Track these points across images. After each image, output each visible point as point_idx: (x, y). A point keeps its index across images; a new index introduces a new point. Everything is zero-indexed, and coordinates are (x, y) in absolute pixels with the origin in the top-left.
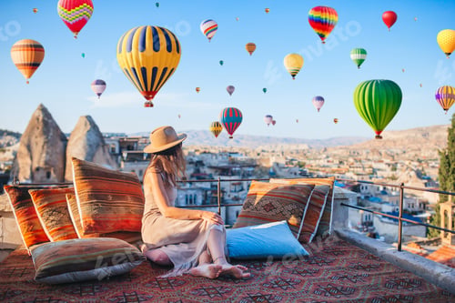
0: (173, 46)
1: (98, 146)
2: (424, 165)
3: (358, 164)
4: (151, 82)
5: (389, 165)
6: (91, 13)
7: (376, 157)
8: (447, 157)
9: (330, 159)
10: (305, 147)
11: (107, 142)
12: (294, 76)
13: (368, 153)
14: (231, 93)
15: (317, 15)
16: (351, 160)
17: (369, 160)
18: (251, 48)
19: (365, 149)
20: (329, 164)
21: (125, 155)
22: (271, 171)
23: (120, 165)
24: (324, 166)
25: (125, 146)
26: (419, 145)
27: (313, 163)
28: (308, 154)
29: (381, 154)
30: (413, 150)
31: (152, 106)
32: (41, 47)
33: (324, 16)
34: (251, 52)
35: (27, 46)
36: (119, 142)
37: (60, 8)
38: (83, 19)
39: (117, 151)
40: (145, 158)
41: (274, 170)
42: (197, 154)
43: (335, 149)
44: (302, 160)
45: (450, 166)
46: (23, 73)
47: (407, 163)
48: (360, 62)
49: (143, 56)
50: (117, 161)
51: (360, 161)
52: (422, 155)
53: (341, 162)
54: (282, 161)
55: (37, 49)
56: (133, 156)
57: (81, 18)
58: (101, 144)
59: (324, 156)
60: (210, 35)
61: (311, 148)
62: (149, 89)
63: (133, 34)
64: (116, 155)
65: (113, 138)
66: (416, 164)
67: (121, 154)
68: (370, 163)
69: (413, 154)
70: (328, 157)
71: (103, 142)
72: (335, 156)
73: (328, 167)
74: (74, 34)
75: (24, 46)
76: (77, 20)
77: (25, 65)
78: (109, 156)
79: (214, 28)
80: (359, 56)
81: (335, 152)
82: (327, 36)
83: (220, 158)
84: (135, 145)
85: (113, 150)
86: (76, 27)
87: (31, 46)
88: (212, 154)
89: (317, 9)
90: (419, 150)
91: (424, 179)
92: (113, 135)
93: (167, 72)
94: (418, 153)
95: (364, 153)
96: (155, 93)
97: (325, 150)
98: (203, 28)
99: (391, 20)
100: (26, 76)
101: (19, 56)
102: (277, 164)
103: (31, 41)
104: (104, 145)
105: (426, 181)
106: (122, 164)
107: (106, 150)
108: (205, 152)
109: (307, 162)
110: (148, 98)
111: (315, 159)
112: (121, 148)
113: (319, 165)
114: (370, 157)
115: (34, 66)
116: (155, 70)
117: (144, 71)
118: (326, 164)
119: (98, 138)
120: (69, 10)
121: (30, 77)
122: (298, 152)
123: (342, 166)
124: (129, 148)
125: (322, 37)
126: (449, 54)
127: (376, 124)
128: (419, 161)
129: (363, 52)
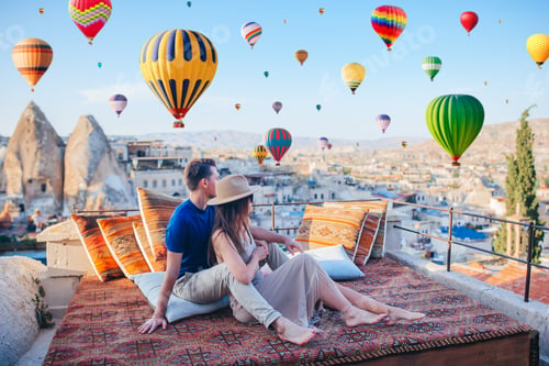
0: (208, 54)
1: (103, 152)
2: (492, 171)
3: (413, 170)
4: (181, 97)
5: (450, 170)
6: (109, 14)
7: (436, 161)
8: (515, 163)
9: (381, 164)
10: (350, 149)
11: (113, 147)
12: (353, 90)
13: (425, 156)
14: (277, 111)
15: (382, 16)
16: (406, 165)
17: (427, 165)
18: (302, 56)
19: (421, 151)
20: (379, 170)
21: (135, 162)
22: (311, 179)
23: (129, 175)
24: (373, 173)
25: (135, 151)
26: (486, 146)
27: (360, 168)
28: (355, 158)
29: (440, 157)
30: (479, 152)
31: (182, 126)
32: (49, 47)
33: (390, 18)
34: (302, 61)
35: (32, 46)
36: (128, 147)
37: (71, 7)
38: (100, 21)
39: (125, 158)
40: (159, 166)
41: (314, 178)
42: (222, 160)
43: (386, 152)
44: (347, 165)
45: (518, 171)
46: (27, 80)
47: (472, 167)
48: (434, 73)
49: (171, 66)
50: (126, 170)
51: (416, 166)
52: (490, 158)
53: (393, 168)
54: (324, 168)
55: (44, 51)
56: (145, 164)
57: (97, 20)
58: (107, 150)
59: (374, 160)
60: (252, 41)
61: (357, 151)
62: (179, 106)
63: (160, 39)
64: (124, 163)
65: (119, 142)
66: (483, 168)
67: (130, 161)
68: (427, 168)
69: (478, 156)
70: (378, 162)
71: (109, 146)
72: (386, 159)
73: (378, 173)
74: (88, 40)
75: (28, 46)
76: (92, 22)
77: (29, 69)
78: (116, 164)
79: (258, 32)
80: (432, 66)
81: (386, 156)
83: (249, 164)
84: (147, 151)
85: (121, 157)
86: (91, 31)
87: (37, 46)
88: (240, 159)
89: (382, 9)
90: (486, 152)
91: (491, 187)
92: (119, 138)
93: (200, 86)
94: (484, 155)
95: (421, 155)
96: (186, 110)
97: (375, 153)
98: (244, 32)
99: (471, 22)
100: (30, 83)
102: (318, 171)
104: (110, 151)
105: (493, 189)
106: (132, 173)
107: (113, 157)
108: (231, 158)
109: (354, 168)
110: (177, 117)
111: (362, 165)
112: (130, 153)
113: (367, 172)
114: (428, 161)
115: (40, 70)
116: (186, 83)
117: (173, 83)
118: (376, 169)
119: (103, 144)
120: (83, 10)
121: (35, 83)
122: (342, 156)
123: (394, 172)
124: (140, 154)
125: (388, 43)
126: (541, 63)
127: (453, 150)
128: (486, 166)
129: (437, 61)
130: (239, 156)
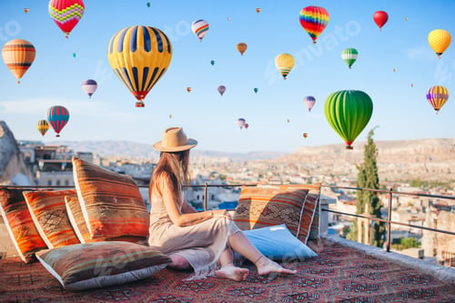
1: (12, 154)
2: (337, 180)
3: (276, 178)
4: (141, 82)
5: (305, 179)
6: (82, 14)
7: (293, 171)
8: (364, 172)
9: (250, 172)
10: (225, 160)
11: (22, 150)
12: (285, 76)
13: (285, 167)
14: (222, 93)
15: (308, 15)
16: (270, 174)
17: (286, 174)
18: (242, 48)
19: (283, 163)
20: (249, 177)
21: (41, 164)
22: (195, 183)
23: (35, 175)
24: (244, 179)
25: (42, 154)
26: (332, 161)
27: (234, 176)
28: (229, 167)
29: (297, 169)
30: (326, 165)
31: (143, 106)
32: (33, 47)
33: (315, 16)
34: (242, 52)
35: (19, 46)
36: (35, 150)
37: (51, 8)
38: (75, 19)
39: (32, 160)
40: (63, 167)
41: (197, 183)
42: (119, 164)
43: (255, 163)
44: (223, 173)
45: (366, 179)
46: (15, 73)
47: (321, 177)
48: (351, 62)
49: (134, 56)
50: (32, 170)
51: (278, 175)
52: (335, 170)
53: (260, 176)
54: (206, 174)
55: (28, 49)
56: (49, 166)
57: (72, 18)
58: (16, 152)
59: (245, 169)
60: (200, 36)
61: (231, 161)
62: (140, 90)
63: (125, 34)
64: (32, 164)
65: (28, 146)
66: (329, 178)
67: (37, 163)
68: (287, 177)
69: (326, 168)
70: (248, 170)
71: (18, 149)
72: (254, 169)
73: (248, 180)
74: (65, 34)
75: (15, 46)
76: (68, 20)
77: (16, 65)
78: (23, 165)
79: (205, 28)
80: (349, 56)
81: (255, 166)
82: (319, 35)
83: (143, 169)
84: (53, 154)
85: (28, 159)
86: (68, 27)
87: (22, 46)
88: (135, 165)
89: (308, 9)
90: (332, 165)
91: (337, 192)
92: (28, 143)
93: (158, 73)
94: (330, 168)
95: (282, 166)
96: (146, 93)
97: (246, 163)
98: (194, 28)
99: (382, 20)
100: (17, 76)
101: (11, 56)
102: (201, 177)
103: (22, 41)
104: (19, 153)
105: (339, 194)
106: (38, 175)
107: (21, 159)
108: (127, 163)
109: (229, 175)
110: (139, 98)
111: (236, 172)
112: (37, 156)
113: (239, 179)
114: (287, 171)
115: (25, 66)
116: (146, 70)
117: (135, 70)
118: (247, 177)
119: (12, 146)
120: (61, 10)
121: (21, 76)
122: (219, 165)
123: (261, 179)
124: (46, 157)
125: (314, 37)
126: (441, 54)
127: (347, 135)
128: (332, 176)
129: (354, 52)
130: (133, 162)
